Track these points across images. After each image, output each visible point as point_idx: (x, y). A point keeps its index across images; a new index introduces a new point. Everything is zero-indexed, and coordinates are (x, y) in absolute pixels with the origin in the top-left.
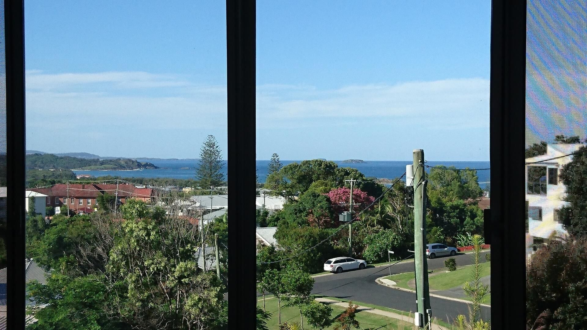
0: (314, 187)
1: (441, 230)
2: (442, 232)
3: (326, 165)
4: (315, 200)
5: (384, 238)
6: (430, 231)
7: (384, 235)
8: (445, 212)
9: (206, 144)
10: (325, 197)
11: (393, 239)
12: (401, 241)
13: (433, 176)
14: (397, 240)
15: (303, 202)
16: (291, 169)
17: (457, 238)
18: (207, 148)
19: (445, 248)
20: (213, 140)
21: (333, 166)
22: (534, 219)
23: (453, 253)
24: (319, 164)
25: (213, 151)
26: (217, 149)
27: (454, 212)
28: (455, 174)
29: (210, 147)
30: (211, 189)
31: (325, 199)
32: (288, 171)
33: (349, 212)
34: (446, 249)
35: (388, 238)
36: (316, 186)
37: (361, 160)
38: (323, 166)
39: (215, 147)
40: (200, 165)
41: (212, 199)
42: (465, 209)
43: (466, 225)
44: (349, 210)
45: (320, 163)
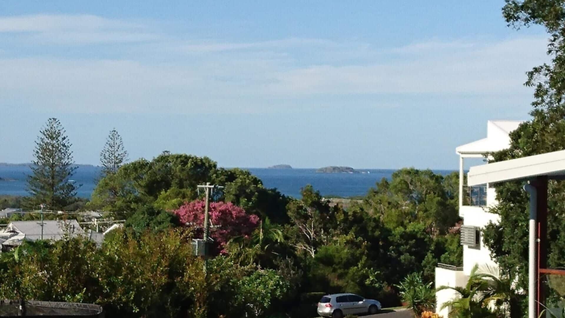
0: (164, 199)
1: (376, 273)
2: (377, 276)
3: (196, 163)
4: (152, 219)
5: (259, 284)
6: (346, 274)
7: (261, 278)
8: (391, 243)
9: (46, 133)
10: (170, 216)
11: (275, 286)
12: (288, 289)
13: (396, 186)
14: (281, 287)
15: (133, 223)
16: (135, 169)
17: (401, 287)
18: (46, 140)
19: (359, 301)
20: (57, 127)
21: (207, 165)
22: (469, 247)
23: (373, 310)
24: (182, 161)
25: (57, 146)
26: (64, 141)
27: (407, 244)
28: (432, 182)
29: (52, 138)
30: (41, 209)
31: (169, 219)
32: (130, 173)
33: (201, 240)
34: (361, 302)
35: (265, 284)
36: (167, 198)
37: (349, 168)
38: (189, 165)
39: (60, 139)
40: (34, 169)
41: (42, 226)
42: (426, 240)
43: (426, 267)
44: (203, 237)
45: (184, 160)
